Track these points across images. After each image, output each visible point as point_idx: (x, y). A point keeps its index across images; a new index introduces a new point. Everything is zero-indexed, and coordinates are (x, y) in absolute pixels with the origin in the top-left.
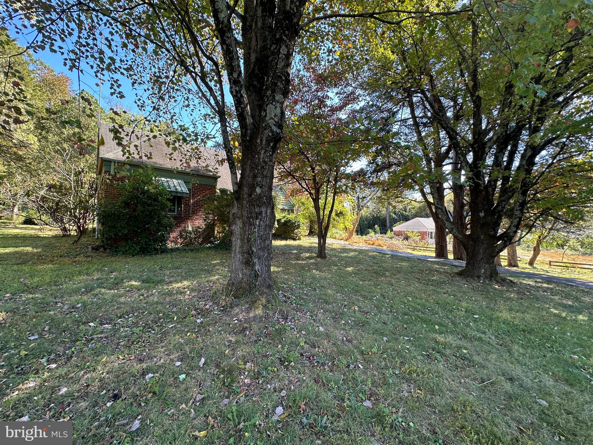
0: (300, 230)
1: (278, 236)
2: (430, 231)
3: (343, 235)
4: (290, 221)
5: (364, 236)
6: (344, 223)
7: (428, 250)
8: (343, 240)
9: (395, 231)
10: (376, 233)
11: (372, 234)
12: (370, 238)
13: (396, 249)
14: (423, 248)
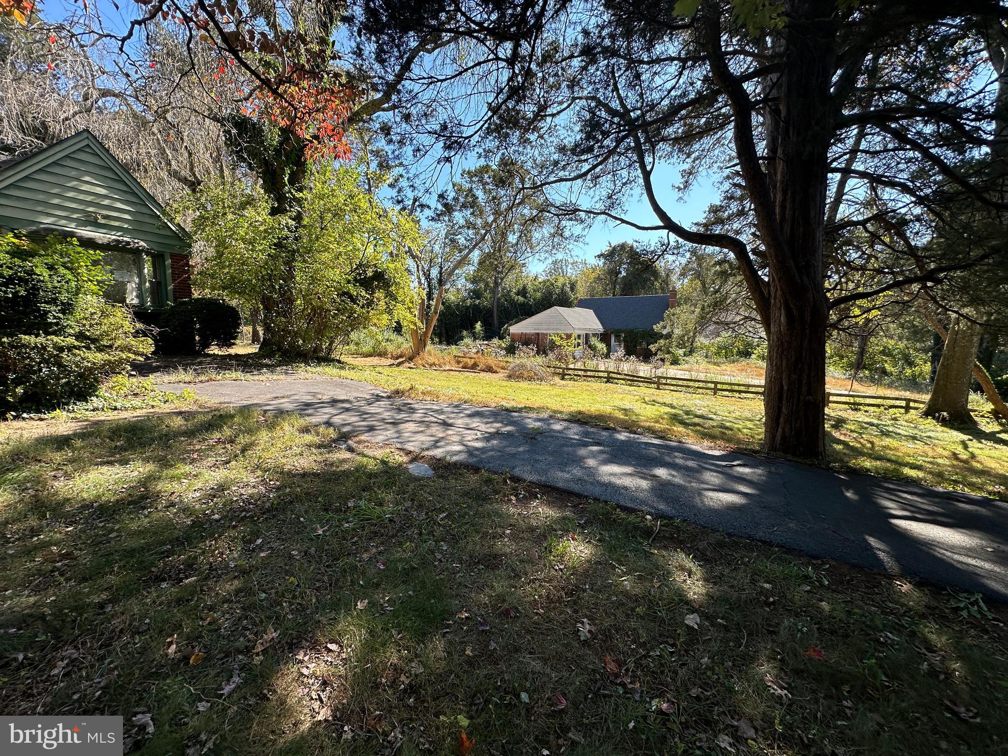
2: (578, 333)
7: (590, 377)
8: (401, 360)
9: (513, 334)
10: (475, 339)
11: (468, 341)
12: (466, 350)
13: (530, 379)
14: (580, 373)
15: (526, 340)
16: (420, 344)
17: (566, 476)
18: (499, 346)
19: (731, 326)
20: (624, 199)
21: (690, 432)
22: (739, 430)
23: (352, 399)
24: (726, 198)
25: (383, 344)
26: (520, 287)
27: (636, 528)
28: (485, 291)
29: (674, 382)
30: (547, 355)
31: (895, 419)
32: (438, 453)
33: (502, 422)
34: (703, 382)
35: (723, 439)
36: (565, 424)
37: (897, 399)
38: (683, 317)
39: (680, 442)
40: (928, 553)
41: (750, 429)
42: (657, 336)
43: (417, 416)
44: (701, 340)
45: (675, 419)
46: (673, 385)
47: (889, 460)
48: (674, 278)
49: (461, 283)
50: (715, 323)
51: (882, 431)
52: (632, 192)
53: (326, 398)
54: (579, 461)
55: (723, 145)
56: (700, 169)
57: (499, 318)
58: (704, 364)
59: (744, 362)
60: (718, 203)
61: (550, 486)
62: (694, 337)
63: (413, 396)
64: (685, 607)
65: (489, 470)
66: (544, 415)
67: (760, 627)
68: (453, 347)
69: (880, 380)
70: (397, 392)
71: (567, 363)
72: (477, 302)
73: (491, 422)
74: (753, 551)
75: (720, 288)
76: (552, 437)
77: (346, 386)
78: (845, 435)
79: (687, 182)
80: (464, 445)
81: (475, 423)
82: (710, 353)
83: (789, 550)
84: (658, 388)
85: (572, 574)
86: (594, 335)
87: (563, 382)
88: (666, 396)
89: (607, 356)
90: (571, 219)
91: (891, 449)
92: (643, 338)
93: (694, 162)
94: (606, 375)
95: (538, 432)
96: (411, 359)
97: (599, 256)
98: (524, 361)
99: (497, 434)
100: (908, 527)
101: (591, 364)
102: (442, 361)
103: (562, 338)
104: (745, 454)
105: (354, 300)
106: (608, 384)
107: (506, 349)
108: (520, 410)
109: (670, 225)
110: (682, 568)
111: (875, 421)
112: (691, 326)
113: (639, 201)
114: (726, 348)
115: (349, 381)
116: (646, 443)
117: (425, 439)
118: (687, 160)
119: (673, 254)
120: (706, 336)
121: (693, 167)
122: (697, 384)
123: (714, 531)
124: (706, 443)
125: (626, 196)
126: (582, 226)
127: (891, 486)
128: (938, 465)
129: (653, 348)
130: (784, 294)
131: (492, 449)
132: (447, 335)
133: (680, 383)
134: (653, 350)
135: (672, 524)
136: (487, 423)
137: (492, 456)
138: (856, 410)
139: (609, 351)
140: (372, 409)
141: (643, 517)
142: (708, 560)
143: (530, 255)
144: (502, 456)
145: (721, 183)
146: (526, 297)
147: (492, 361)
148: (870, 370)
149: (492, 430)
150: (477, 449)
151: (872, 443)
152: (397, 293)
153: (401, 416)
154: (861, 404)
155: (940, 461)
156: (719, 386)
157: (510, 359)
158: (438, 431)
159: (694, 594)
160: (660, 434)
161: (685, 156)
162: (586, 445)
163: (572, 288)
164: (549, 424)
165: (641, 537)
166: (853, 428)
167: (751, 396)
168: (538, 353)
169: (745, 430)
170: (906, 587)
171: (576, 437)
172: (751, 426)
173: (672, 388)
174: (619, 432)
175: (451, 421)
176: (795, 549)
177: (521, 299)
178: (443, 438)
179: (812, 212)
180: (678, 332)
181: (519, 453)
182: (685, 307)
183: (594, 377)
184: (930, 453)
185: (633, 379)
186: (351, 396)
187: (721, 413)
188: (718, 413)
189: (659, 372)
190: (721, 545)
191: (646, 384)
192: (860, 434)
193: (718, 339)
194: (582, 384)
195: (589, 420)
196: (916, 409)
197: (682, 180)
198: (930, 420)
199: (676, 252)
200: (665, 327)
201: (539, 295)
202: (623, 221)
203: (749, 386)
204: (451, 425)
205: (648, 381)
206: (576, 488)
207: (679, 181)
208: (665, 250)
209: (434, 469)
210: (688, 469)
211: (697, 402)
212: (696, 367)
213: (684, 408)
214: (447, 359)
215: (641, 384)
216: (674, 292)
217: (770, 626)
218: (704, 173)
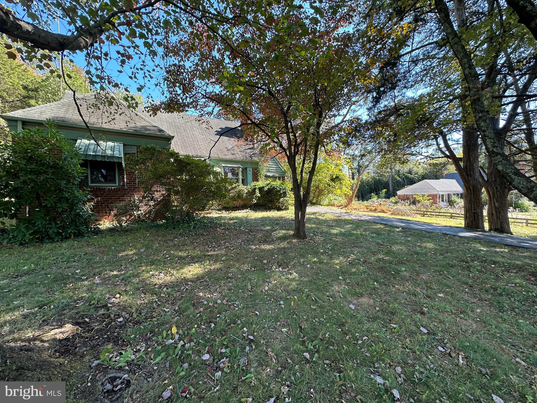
0: (286, 199)
1: (262, 206)
2: (441, 193)
3: (342, 202)
4: (274, 188)
5: (365, 202)
6: (341, 189)
7: (440, 215)
9: (399, 195)
10: (379, 198)
11: (374, 199)
12: (372, 203)
13: (402, 215)
14: (435, 214)
16: (350, 200)
18: (391, 202)
30: (415, 205)
57: (393, 187)
87: (423, 218)
94: (450, 215)
98: (399, 207)
102: (360, 207)
107: (394, 202)
132: (362, 196)
168: (410, 204)
177: (409, 175)
183: (443, 216)
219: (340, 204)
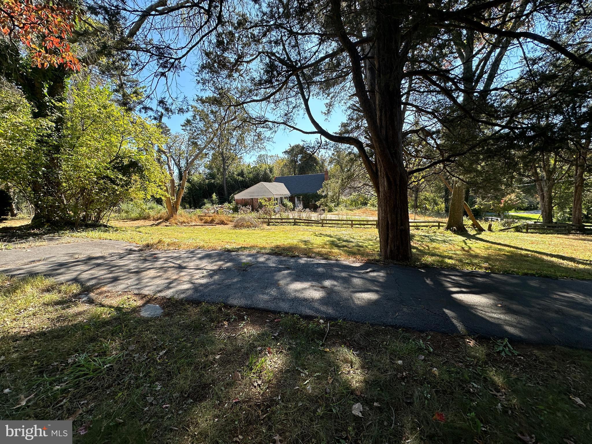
2: (276, 197)
7: (285, 222)
8: (160, 221)
9: (237, 200)
10: (213, 204)
11: (208, 205)
12: (206, 211)
13: (248, 227)
14: (278, 221)
15: (245, 203)
16: (173, 209)
17: (266, 297)
18: (229, 208)
19: (357, 189)
20: (294, 116)
21: (341, 251)
22: (366, 247)
23: (106, 255)
24: (349, 119)
25: (147, 211)
26: (240, 171)
27: (314, 332)
28: (218, 174)
29: (330, 222)
30: (258, 211)
31: (435, 232)
32: (168, 293)
33: (223, 260)
34: (345, 220)
35: (359, 254)
36: (267, 256)
37: (434, 222)
38: (333, 185)
39: (337, 260)
40: (475, 314)
41: (372, 245)
42: (319, 197)
43: (158, 264)
44: (343, 198)
45: (333, 244)
46: (330, 224)
47: (438, 255)
48: (326, 164)
49: (201, 169)
50: (349, 188)
51: (431, 240)
52: (298, 112)
53: (82, 257)
54: (275, 284)
55: (345, 90)
56: (335, 103)
57: (228, 190)
58: (345, 211)
59: (364, 208)
60: (346, 122)
61: (254, 308)
62: (339, 196)
63: (160, 247)
64: (351, 397)
65: (207, 302)
66: (254, 252)
67: (401, 401)
68: (198, 210)
69: (425, 213)
70: (148, 246)
71: (271, 216)
72: (213, 181)
73: (216, 261)
74: (387, 335)
75: (350, 169)
76: (258, 267)
77: (104, 245)
78: (416, 243)
79: (329, 110)
80: (192, 283)
81: (204, 263)
82: (347, 205)
83: (407, 329)
84: (322, 226)
85: (268, 388)
86: (285, 198)
87: (269, 227)
88: (327, 230)
89: (293, 210)
90: (263, 127)
91: (437, 249)
92: (313, 198)
93: (331, 98)
94: (293, 221)
95: (249, 265)
96: (167, 220)
97: (285, 152)
98: (244, 216)
99: (219, 270)
100: (461, 298)
101: (284, 215)
102: (189, 219)
103: (266, 201)
104: (373, 263)
105: (113, 182)
106: (295, 226)
107: (233, 209)
108: (238, 250)
109: (321, 131)
110: (346, 361)
111: (427, 234)
112: (337, 190)
113: (303, 118)
114: (355, 201)
115: (107, 241)
116: (317, 264)
117: (161, 282)
118: (328, 98)
119: (324, 148)
120: (345, 196)
121: (331, 102)
122: (342, 222)
123: (363, 324)
124: (352, 259)
125: (296, 115)
126: (271, 132)
127: (446, 273)
128: (458, 255)
129: (318, 203)
130: (385, 169)
131: (214, 283)
132: (195, 203)
133: (334, 222)
134: (318, 204)
135: (337, 324)
136: (212, 263)
137: (213, 289)
138: (418, 229)
139: (294, 206)
140: (121, 263)
141: (318, 321)
142: (361, 348)
143: (244, 151)
144: (220, 288)
145: (346, 111)
146: (243, 177)
147: (223, 218)
148: (421, 208)
149: (215, 268)
150: (202, 285)
151: (428, 246)
152: (150, 176)
153: (145, 265)
154: (419, 226)
155: (458, 252)
156: (354, 222)
157: (236, 215)
158: (173, 274)
159: (356, 382)
160: (325, 256)
161: (326, 95)
162: (280, 270)
163: (271, 171)
164: (256, 258)
165: (318, 339)
166: (418, 239)
167: (370, 226)
168: (253, 210)
169: (369, 247)
170: (472, 343)
171: (274, 265)
172: (372, 244)
173: (330, 225)
174: (301, 258)
175: (185, 265)
176: (410, 328)
177: (241, 178)
178: (176, 279)
179: (396, 122)
180: (330, 194)
181: (233, 284)
182: (333, 180)
183: (287, 222)
184: (453, 249)
185: (309, 222)
186: (105, 253)
187: (356, 238)
188: (355, 237)
189: (322, 217)
190: (368, 334)
191: (316, 225)
192: (422, 242)
193: (352, 196)
194: (280, 227)
195: (283, 252)
196: (443, 226)
197: (327, 109)
198: (449, 231)
199: (326, 147)
200: (323, 192)
201: (251, 175)
202: (295, 128)
203: (368, 221)
204: (185, 268)
205: (317, 222)
206: (272, 306)
207: (325, 109)
208: (320, 146)
209: (163, 308)
210: (343, 278)
211: (343, 232)
212: (341, 212)
213: (337, 237)
214: (194, 217)
215: (313, 224)
216: (327, 172)
217: (407, 398)
218: (337, 105)
219: (159, 215)
